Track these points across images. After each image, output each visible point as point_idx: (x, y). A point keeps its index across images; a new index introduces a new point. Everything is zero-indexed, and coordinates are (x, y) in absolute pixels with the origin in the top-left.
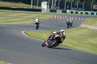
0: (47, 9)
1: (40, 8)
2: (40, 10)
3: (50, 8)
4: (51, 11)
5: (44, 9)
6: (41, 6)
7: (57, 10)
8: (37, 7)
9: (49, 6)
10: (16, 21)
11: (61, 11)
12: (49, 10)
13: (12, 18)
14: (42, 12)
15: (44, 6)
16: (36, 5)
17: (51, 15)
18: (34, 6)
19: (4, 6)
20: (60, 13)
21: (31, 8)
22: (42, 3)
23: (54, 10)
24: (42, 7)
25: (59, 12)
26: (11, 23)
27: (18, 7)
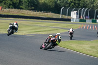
0: (77, 18)
1: (69, 17)
2: (69, 20)
3: (80, 17)
4: (81, 21)
5: (73, 19)
6: (70, 16)
7: (87, 20)
8: (66, 17)
9: (78, 16)
10: (45, 31)
11: (91, 20)
12: (78, 20)
13: (41, 27)
14: (72, 22)
15: (74, 15)
16: (66, 15)
17: (81, 25)
18: (64, 16)
19: (33, 16)
20: (90, 23)
21: (61, 17)
22: (72, 12)
23: (84, 20)
24: (72, 16)
25: (89, 21)
26: (40, 33)
27: (47, 17)
